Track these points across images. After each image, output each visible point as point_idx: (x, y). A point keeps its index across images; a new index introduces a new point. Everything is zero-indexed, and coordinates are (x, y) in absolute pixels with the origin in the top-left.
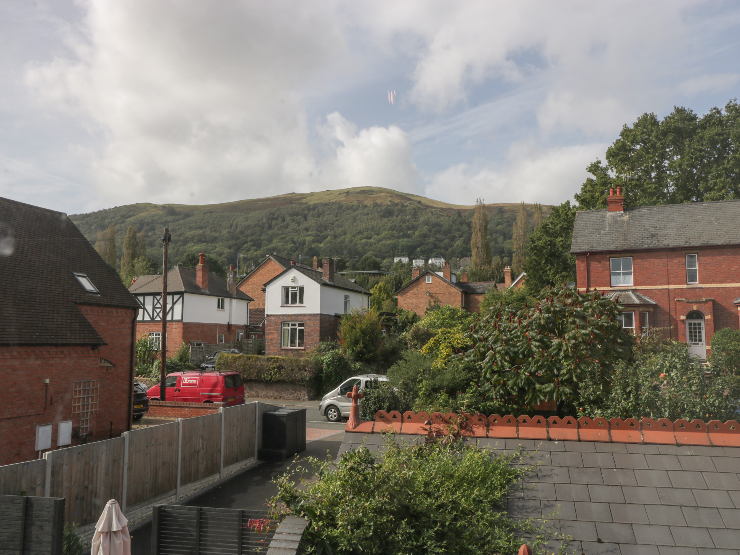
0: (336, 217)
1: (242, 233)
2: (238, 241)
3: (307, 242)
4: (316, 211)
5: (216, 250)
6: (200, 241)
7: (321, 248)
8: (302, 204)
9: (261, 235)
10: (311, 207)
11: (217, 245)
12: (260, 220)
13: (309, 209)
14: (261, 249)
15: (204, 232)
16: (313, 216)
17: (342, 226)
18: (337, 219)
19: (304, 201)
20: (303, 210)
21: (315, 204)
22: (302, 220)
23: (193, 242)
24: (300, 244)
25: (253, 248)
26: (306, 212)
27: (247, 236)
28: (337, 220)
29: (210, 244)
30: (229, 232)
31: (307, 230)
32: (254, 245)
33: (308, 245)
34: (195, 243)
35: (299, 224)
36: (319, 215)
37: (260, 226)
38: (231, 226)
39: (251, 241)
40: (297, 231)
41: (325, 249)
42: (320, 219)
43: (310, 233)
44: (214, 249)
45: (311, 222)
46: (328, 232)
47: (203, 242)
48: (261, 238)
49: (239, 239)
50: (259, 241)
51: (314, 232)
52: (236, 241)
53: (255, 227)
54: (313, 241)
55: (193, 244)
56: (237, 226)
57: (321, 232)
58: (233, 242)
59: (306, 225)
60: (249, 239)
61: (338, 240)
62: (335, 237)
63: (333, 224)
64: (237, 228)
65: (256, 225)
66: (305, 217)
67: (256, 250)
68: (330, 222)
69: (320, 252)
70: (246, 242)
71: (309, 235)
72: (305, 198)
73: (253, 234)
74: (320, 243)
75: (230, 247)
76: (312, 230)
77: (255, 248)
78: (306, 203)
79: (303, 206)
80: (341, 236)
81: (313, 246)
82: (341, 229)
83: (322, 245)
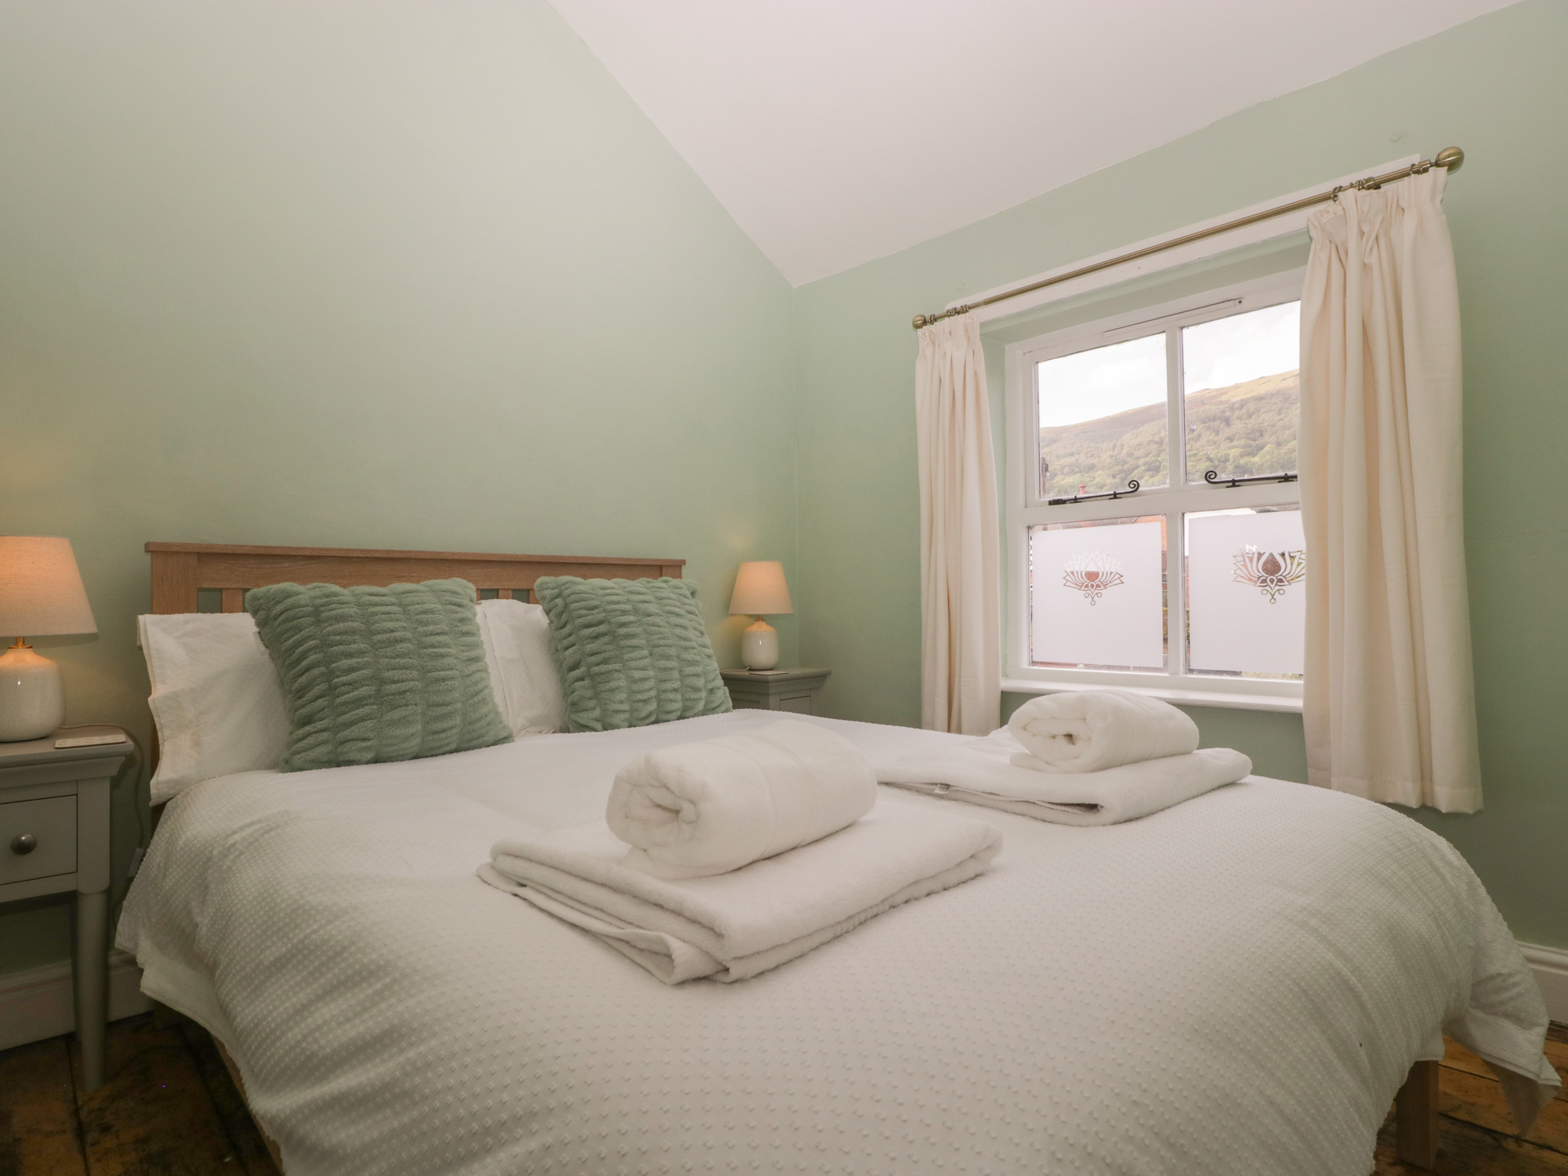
0: (1279, 414)
1: (1130, 455)
2: (1125, 467)
3: (1231, 457)
4: (1244, 410)
5: (1095, 482)
6: (1072, 472)
7: (1255, 463)
8: (1220, 403)
9: (1159, 455)
10: (1236, 406)
11: (1096, 475)
12: (1155, 434)
13: (1232, 408)
14: (1161, 473)
15: (1077, 460)
16: (1240, 418)
17: (1289, 428)
18: (1280, 417)
19: (1224, 398)
20: (1223, 412)
21: (1242, 400)
22: (1222, 426)
23: (1062, 474)
24: (1219, 461)
25: (1147, 473)
26: (1227, 414)
27: (1138, 458)
28: (1282, 419)
29: (1087, 475)
30: (1111, 456)
31: (1230, 439)
32: (1148, 470)
33: (1233, 462)
34: (1066, 475)
35: (1217, 432)
36: (1250, 416)
37: (1156, 443)
38: (1114, 447)
39: (1144, 465)
40: (1215, 443)
41: (1262, 465)
42: (1252, 420)
43: (1235, 443)
44: (1091, 481)
45: (1237, 426)
46: (1266, 438)
47: (1077, 473)
48: (1159, 459)
49: (1127, 463)
50: (1157, 464)
51: (1243, 442)
52: (1123, 466)
53: (1149, 444)
54: (1242, 455)
55: (1062, 476)
56: (1123, 446)
57: (1254, 440)
58: (1119, 468)
59: (1228, 432)
60: (1142, 461)
61: (1284, 449)
62: (1279, 444)
63: (1273, 426)
64: (1122, 449)
65: (1149, 443)
66: (1227, 422)
67: (1152, 477)
68: (1268, 423)
69: (1254, 470)
70: (1138, 467)
71: (1235, 447)
72: (1226, 393)
73: (1147, 455)
74: (1254, 456)
75: (1114, 476)
76: (1240, 439)
77: (1150, 473)
78: (1227, 401)
79: (1222, 407)
80: (1288, 442)
81: (1242, 462)
82: (1287, 432)
83: (1256, 459)
